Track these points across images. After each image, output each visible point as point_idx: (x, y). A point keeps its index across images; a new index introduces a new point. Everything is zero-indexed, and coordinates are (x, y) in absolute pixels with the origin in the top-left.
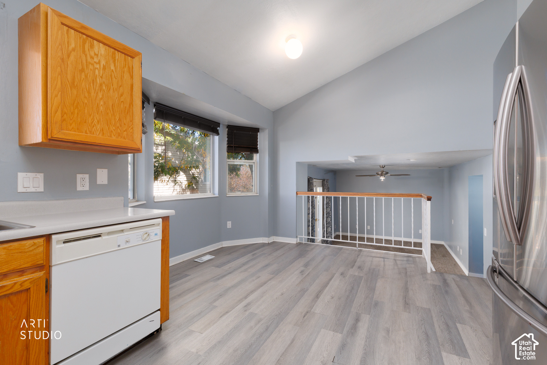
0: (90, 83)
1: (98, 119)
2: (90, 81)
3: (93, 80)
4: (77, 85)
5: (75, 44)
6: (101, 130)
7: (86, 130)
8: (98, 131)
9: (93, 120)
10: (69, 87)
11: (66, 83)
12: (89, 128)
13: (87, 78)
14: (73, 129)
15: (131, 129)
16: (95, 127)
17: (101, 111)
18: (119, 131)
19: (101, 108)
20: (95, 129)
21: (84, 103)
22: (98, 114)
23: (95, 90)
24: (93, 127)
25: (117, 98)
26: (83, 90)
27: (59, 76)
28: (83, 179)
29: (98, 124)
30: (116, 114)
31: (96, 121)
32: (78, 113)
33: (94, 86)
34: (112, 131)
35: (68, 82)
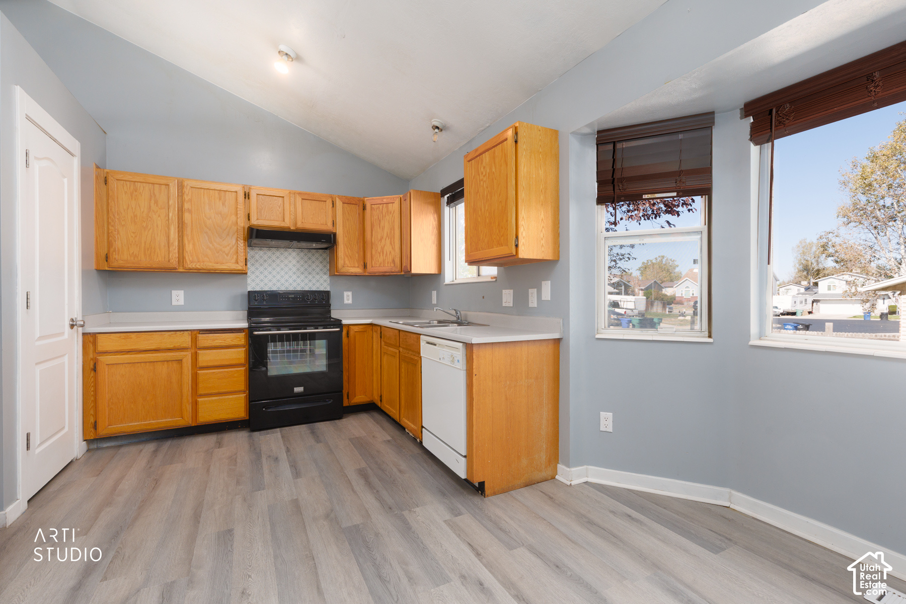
1: (486, 233)
6: (487, 243)
9: (483, 236)
12: (481, 245)
14: (474, 250)
17: (487, 223)
20: (484, 244)
21: (478, 222)
22: (485, 227)
23: (484, 205)
28: (532, 294)
29: (486, 238)
34: (494, 241)
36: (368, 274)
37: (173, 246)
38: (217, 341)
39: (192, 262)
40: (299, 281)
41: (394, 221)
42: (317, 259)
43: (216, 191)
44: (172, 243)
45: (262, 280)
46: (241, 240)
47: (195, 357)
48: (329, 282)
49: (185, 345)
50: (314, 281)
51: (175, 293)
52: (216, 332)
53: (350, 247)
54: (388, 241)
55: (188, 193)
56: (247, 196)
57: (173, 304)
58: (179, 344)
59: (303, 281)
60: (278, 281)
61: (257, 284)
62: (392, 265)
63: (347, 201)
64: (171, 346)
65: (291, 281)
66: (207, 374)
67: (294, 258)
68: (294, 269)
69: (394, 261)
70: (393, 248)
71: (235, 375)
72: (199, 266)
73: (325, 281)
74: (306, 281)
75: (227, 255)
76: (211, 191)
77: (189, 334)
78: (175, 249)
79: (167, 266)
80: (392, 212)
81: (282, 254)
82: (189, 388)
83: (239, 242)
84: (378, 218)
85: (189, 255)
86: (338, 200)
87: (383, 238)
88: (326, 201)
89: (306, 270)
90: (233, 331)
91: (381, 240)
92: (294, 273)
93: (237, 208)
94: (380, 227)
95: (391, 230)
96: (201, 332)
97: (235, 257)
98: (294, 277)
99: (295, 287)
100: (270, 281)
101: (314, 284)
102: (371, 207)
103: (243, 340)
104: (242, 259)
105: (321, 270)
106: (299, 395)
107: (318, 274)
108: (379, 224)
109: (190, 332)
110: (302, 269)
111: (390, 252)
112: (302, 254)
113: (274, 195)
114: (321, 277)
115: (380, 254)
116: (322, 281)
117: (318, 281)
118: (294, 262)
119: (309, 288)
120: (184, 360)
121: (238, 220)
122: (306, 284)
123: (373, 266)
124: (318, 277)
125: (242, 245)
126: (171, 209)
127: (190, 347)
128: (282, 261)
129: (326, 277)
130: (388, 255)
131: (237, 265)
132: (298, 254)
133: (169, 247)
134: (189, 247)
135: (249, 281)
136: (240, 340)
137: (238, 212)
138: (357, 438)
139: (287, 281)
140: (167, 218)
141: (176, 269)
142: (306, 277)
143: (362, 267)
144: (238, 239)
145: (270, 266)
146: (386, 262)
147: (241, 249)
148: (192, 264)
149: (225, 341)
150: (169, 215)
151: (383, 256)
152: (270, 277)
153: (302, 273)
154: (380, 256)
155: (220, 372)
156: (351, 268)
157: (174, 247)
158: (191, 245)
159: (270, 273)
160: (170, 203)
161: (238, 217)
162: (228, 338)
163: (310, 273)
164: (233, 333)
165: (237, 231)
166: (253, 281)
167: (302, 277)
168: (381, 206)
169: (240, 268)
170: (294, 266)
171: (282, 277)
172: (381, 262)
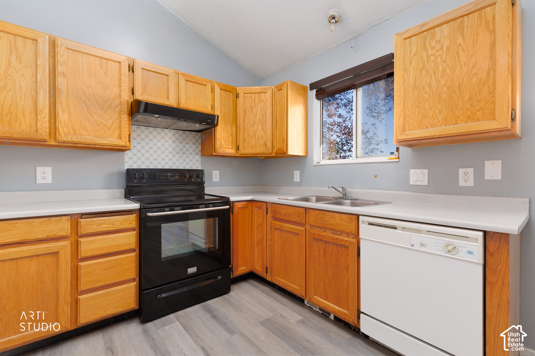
0: (431, 76)
1: (440, 109)
2: (431, 75)
3: (435, 71)
4: (418, 85)
5: (416, 47)
6: (444, 119)
7: (427, 125)
8: (440, 122)
9: (434, 113)
10: (411, 91)
11: (408, 89)
12: (429, 122)
13: (428, 73)
14: (414, 128)
15: (491, 103)
16: (436, 119)
17: (444, 98)
18: (469, 113)
19: (444, 96)
20: (436, 121)
21: (424, 99)
22: (439, 104)
23: (437, 80)
24: (434, 120)
25: (466, 74)
26: (424, 86)
27: (402, 86)
28: (466, 174)
29: (440, 114)
30: (464, 94)
31: (438, 111)
32: (419, 111)
33: (435, 76)
34: (458, 117)
35: (410, 86)
36: (240, 155)
37: (42, 113)
38: (103, 226)
39: (66, 134)
40: (174, 160)
41: (266, 109)
42: (191, 140)
43: (97, 58)
44: (41, 110)
45: (139, 159)
46: (125, 114)
47: (76, 246)
48: (200, 162)
49: (62, 233)
50: (188, 160)
51: (40, 170)
52: (102, 215)
53: (225, 130)
54: (260, 127)
55: (63, 54)
56: (131, 69)
57: (38, 182)
58: (54, 233)
59: (178, 160)
60: (155, 159)
61: (135, 162)
62: (264, 148)
63: (223, 88)
64: (44, 236)
65: (167, 160)
66: (91, 265)
67: (170, 138)
68: (170, 149)
69: (265, 144)
70: (264, 133)
71: (125, 263)
72: (76, 139)
73: (197, 161)
74: (181, 160)
75: (109, 129)
76: (91, 56)
77: (68, 219)
78: (44, 118)
79: (34, 137)
80: (265, 101)
81: (159, 133)
82: (67, 285)
83: (122, 117)
84: (251, 106)
85: (64, 126)
86: (216, 85)
87: (255, 123)
88: (206, 85)
89: (181, 150)
90: (123, 213)
91: (253, 125)
92: (170, 153)
93: (120, 79)
94: (252, 114)
95: (263, 116)
96: (83, 216)
97: (118, 132)
98: (170, 156)
99: (171, 166)
100: (148, 159)
101: (188, 164)
102: (244, 96)
103: (134, 223)
104: (125, 134)
105: (194, 151)
106: (193, 275)
107: (191, 154)
108: (252, 111)
109: (69, 217)
110: (177, 149)
111: (262, 136)
112: (177, 135)
113: (160, 72)
114: (194, 157)
115: (252, 137)
116: (194, 161)
117: (191, 161)
118: (170, 142)
119: (184, 167)
120: (61, 253)
121: (122, 92)
122: (181, 163)
123: (245, 148)
124: (191, 157)
125: (126, 119)
126: (40, 70)
127: (69, 235)
128: (159, 141)
129: (198, 157)
130: (260, 138)
131: (121, 141)
132: (174, 135)
133: (36, 115)
134: (62, 117)
135: (126, 158)
136: (131, 223)
137: (122, 84)
138: (266, 320)
139: (163, 159)
140: (34, 80)
141: (46, 141)
142: (181, 157)
143: (235, 149)
144: (122, 113)
145: (147, 145)
146: (258, 145)
147: (125, 124)
148: (67, 136)
149: (113, 224)
150: (36, 76)
151: (255, 139)
152: (147, 155)
153: (178, 153)
154: (252, 139)
155: (108, 262)
156: (227, 149)
157: (44, 116)
158: (66, 115)
159: (147, 151)
160: (39, 62)
161: (122, 89)
162: (117, 222)
163: (184, 153)
164: (122, 215)
165: (120, 104)
166: (130, 158)
167: (178, 156)
168: (253, 95)
169: (124, 144)
170: (170, 145)
171: (159, 155)
172: (253, 145)
